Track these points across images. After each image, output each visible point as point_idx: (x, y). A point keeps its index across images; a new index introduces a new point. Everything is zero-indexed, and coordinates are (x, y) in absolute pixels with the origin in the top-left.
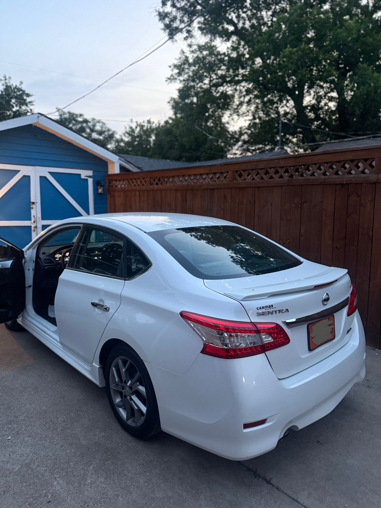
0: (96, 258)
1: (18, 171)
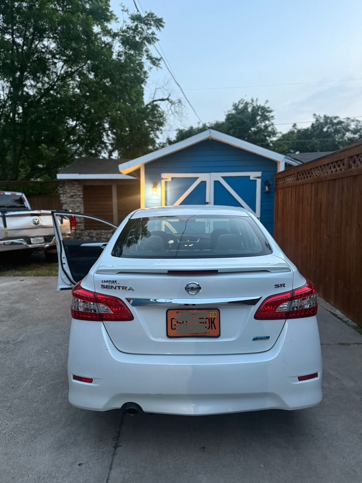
0: (186, 245)
1: (197, 178)
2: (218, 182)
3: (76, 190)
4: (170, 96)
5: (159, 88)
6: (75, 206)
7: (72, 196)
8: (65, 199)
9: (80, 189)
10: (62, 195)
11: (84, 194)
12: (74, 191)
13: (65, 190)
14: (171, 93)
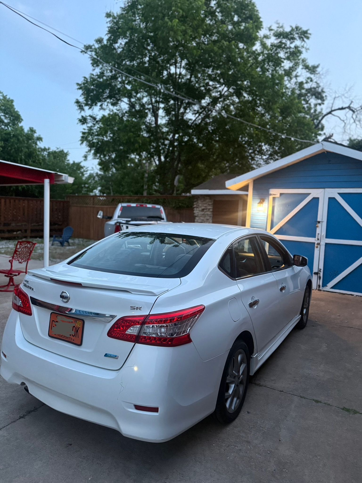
1: (309, 194)
2: (334, 198)
3: (207, 204)
4: (353, 103)
5: (338, 97)
6: (205, 219)
7: (203, 210)
8: (198, 213)
9: (210, 203)
10: (195, 209)
11: (213, 209)
12: (205, 205)
13: (198, 204)
14: (353, 101)
